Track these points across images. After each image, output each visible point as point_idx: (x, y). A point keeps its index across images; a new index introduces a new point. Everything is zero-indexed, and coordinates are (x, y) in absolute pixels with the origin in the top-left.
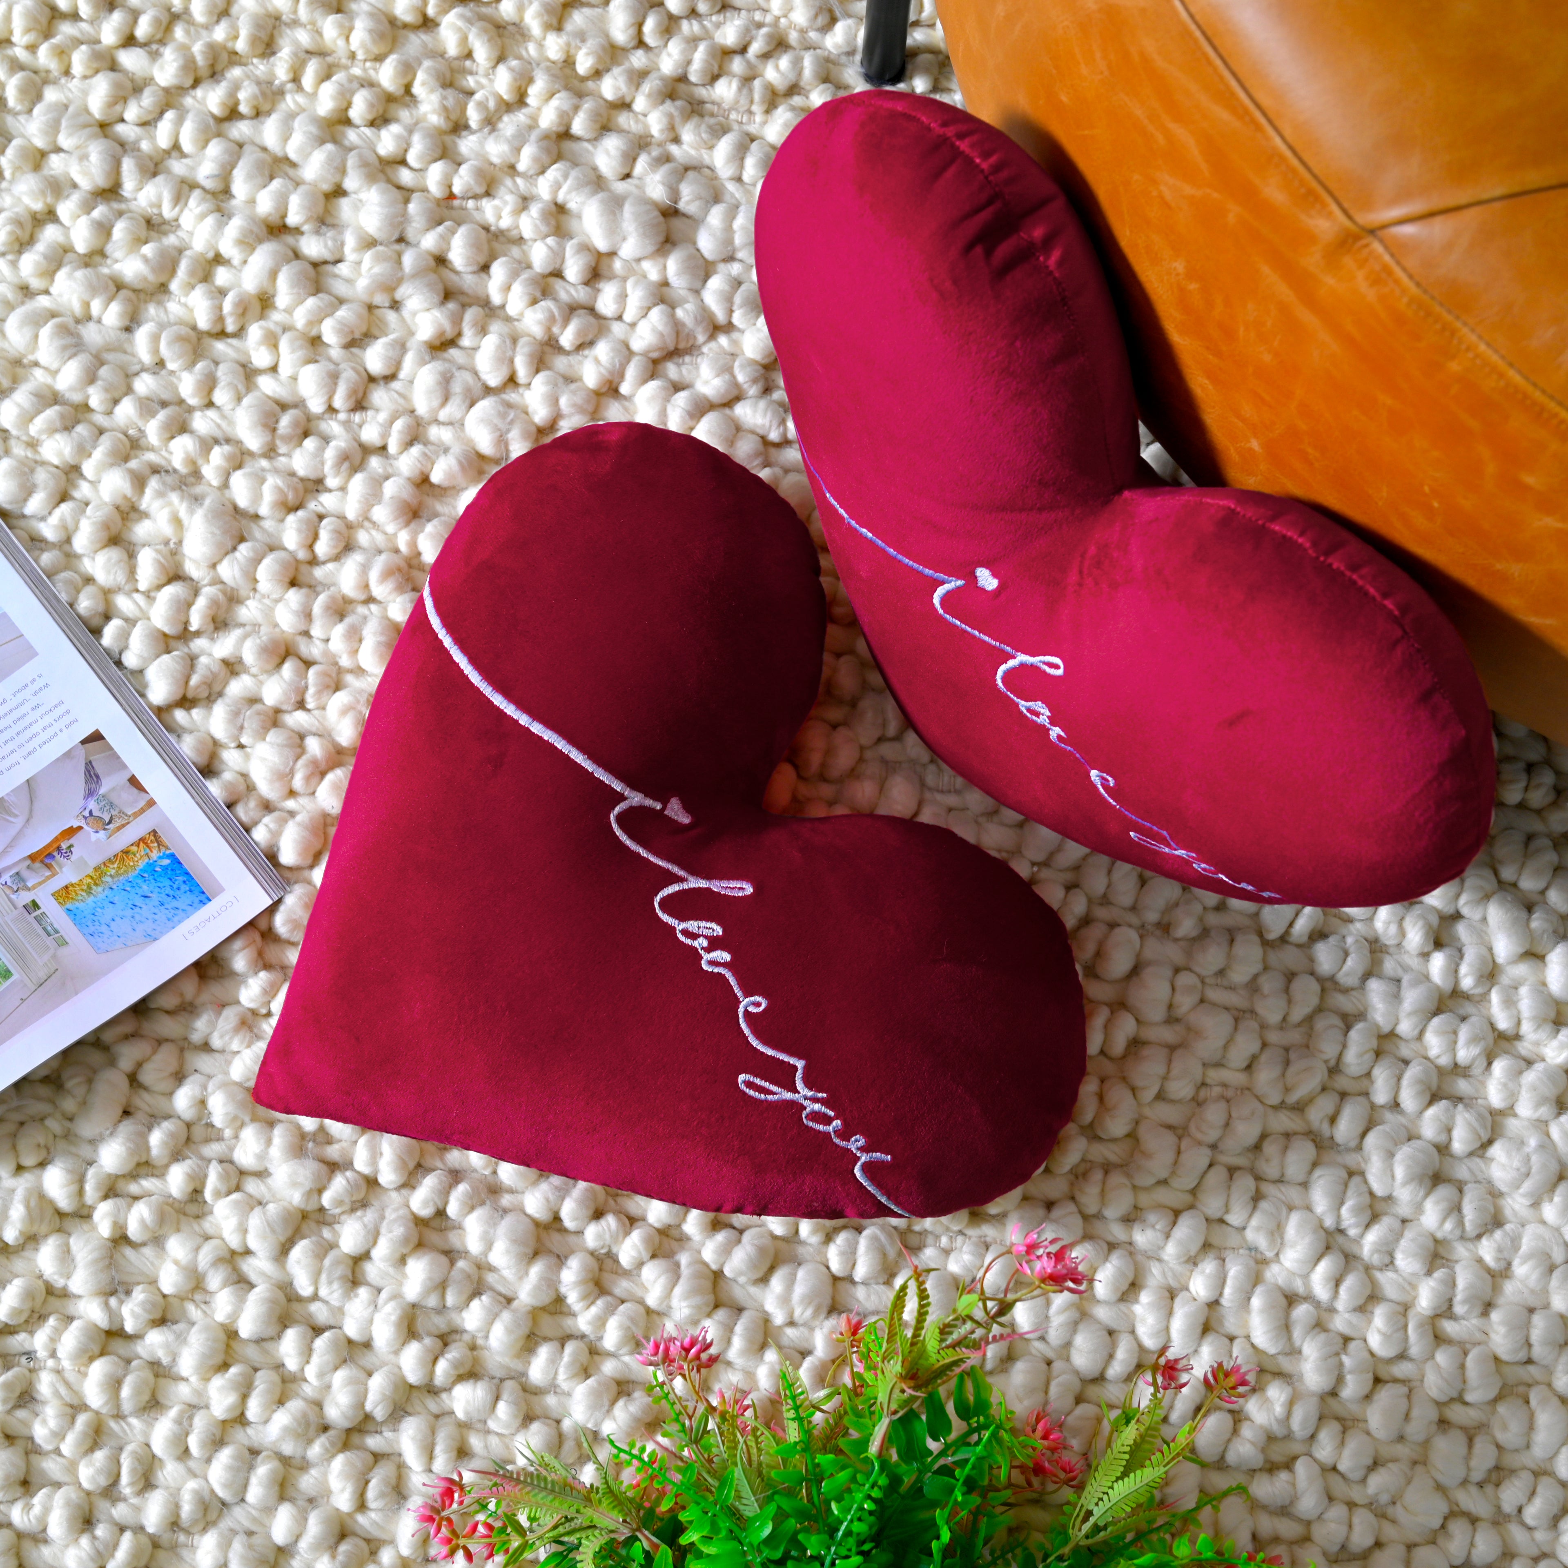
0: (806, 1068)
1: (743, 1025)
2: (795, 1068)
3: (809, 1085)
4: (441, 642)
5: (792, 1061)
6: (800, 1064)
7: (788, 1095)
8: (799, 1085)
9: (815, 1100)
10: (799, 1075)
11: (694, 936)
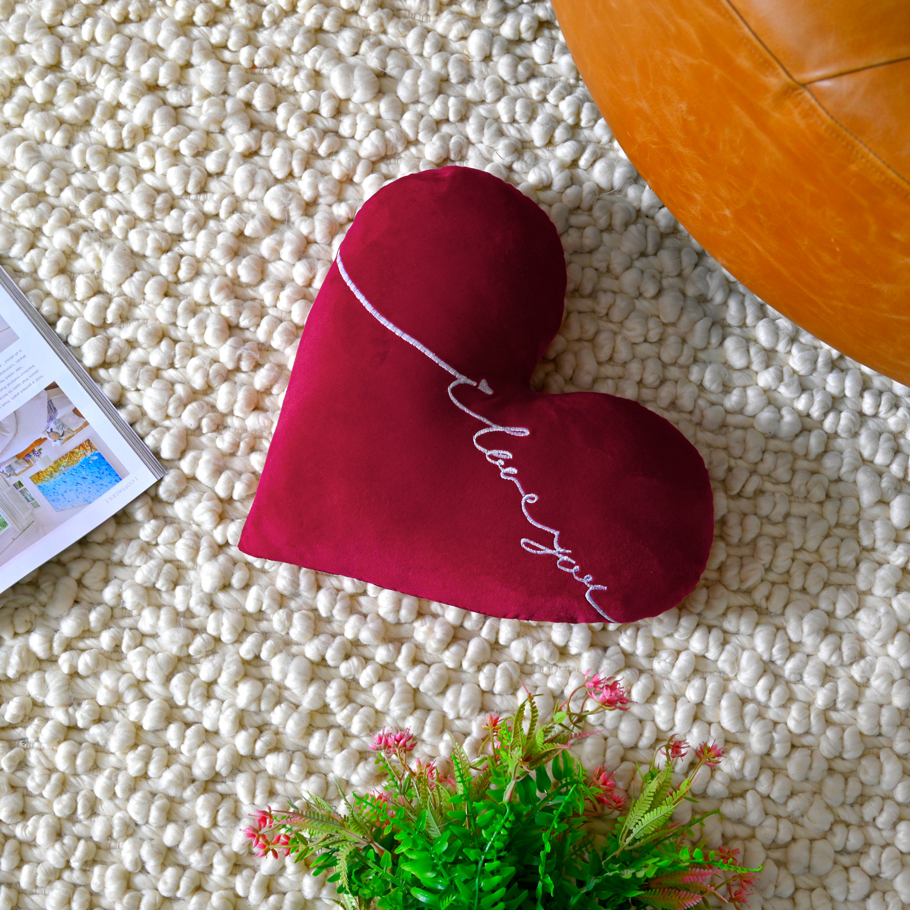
0: (560, 536)
1: (524, 510)
2: (554, 536)
3: (561, 545)
4: (349, 287)
5: (552, 531)
6: (556, 533)
7: (549, 551)
8: (556, 545)
9: (564, 554)
10: (556, 540)
11: (496, 459)
